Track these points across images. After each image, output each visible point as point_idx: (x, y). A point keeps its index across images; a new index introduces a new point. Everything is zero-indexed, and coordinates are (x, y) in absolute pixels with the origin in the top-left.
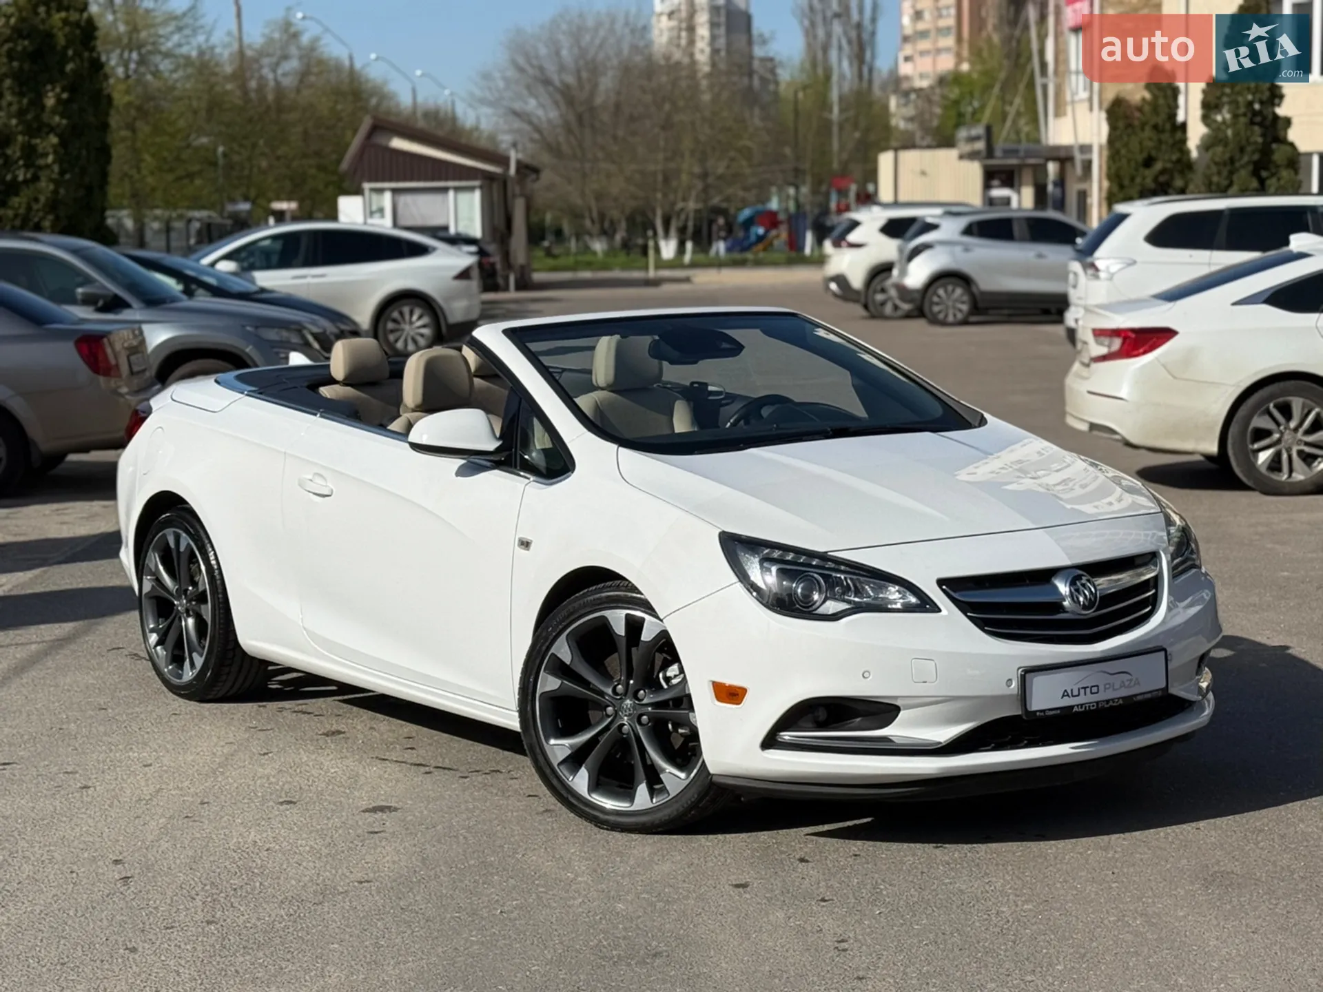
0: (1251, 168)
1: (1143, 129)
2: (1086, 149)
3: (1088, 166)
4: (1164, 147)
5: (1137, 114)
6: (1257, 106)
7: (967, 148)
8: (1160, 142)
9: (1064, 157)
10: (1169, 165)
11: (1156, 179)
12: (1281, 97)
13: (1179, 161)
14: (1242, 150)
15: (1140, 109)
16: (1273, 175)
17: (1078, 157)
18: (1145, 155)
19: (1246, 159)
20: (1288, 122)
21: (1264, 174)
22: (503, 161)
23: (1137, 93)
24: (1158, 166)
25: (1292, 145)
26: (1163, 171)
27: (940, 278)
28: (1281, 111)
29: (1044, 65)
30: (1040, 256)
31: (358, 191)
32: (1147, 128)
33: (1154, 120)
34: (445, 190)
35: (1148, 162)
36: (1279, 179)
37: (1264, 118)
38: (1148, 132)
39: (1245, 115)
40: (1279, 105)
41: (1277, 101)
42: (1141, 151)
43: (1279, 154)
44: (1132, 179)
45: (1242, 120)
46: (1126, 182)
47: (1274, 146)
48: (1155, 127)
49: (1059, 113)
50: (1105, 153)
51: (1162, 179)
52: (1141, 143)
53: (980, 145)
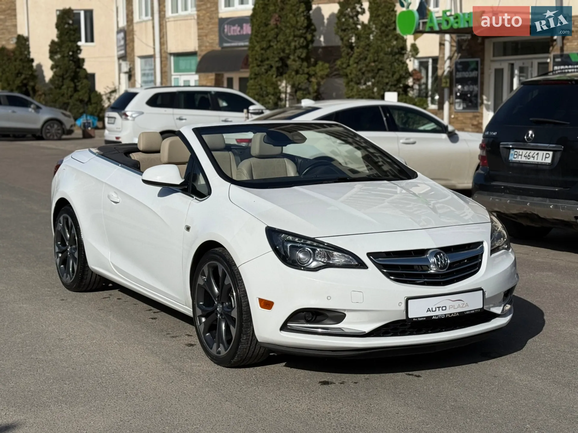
0: (69, 78)
1: (15, 60)
4: (25, 69)
5: (12, 54)
6: (71, 53)
8: (23, 67)
10: (28, 76)
11: (22, 82)
12: (81, 50)
13: (32, 75)
14: (67, 71)
15: (13, 51)
16: (79, 81)
18: (17, 71)
19: (68, 74)
20: (83, 60)
21: (76, 81)
23: (10, 45)
24: (23, 76)
25: (85, 70)
26: (25, 79)
28: (81, 56)
30: (14, 112)
32: (18, 60)
33: (20, 57)
35: (19, 74)
36: (82, 83)
37: (74, 58)
38: (18, 62)
39: (67, 57)
40: (80, 53)
41: (79, 51)
42: (16, 70)
44: (14, 81)
45: (67, 59)
46: (11, 83)
47: (78, 70)
48: (21, 60)
51: (25, 82)
52: (15, 66)
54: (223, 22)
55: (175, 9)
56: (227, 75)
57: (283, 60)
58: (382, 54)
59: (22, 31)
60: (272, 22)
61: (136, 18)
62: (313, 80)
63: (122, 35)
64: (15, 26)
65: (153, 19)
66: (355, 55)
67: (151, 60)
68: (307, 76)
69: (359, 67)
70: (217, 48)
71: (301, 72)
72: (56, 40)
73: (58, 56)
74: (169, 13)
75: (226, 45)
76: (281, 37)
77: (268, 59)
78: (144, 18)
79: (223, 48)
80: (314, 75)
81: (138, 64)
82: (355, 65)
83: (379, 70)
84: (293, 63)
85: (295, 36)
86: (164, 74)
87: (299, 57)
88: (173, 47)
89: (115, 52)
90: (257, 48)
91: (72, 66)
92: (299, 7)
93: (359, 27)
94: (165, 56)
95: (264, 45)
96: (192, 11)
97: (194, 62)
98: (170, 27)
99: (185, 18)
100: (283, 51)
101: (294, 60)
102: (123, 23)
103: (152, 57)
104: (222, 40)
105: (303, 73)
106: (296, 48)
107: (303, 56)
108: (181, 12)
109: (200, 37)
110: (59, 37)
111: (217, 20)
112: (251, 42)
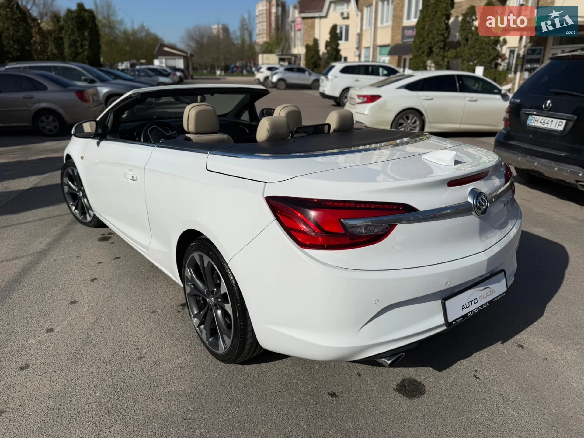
1: (312, 51)
2: (300, 55)
3: (300, 58)
6: (335, 47)
7: (278, 53)
9: (296, 56)
11: (314, 61)
13: (319, 58)
14: (332, 55)
15: (312, 46)
17: (299, 56)
20: (340, 50)
21: (336, 60)
22: (186, 53)
23: (311, 43)
24: (315, 58)
25: (341, 54)
26: (316, 60)
27: (280, 80)
29: (292, 38)
30: (299, 75)
31: (157, 58)
34: (175, 59)
35: (313, 57)
39: (333, 48)
40: (339, 47)
41: (338, 45)
42: (312, 55)
43: (339, 57)
44: (310, 61)
47: (338, 54)
48: (314, 51)
49: (295, 47)
50: (305, 56)
52: (312, 53)
53: (280, 53)
54: (404, 28)
55: (382, 23)
56: (404, 57)
57: (430, 48)
58: (484, 45)
59: (317, 36)
60: (427, 27)
61: (364, 28)
62: (446, 60)
63: (358, 37)
64: (314, 34)
65: (371, 29)
66: (469, 45)
67: (368, 49)
68: (442, 57)
69: (470, 52)
70: (400, 42)
71: (439, 55)
72: (329, 40)
73: (329, 48)
74: (379, 24)
75: (405, 41)
76: (430, 36)
77: (422, 48)
78: (368, 27)
79: (403, 42)
80: (447, 57)
81: (363, 51)
82: (468, 51)
83: (481, 54)
84: (435, 50)
85: (438, 35)
86: (374, 56)
87: (439, 47)
88: (379, 42)
89: (355, 45)
90: (417, 42)
91: (335, 53)
92: (442, 18)
93: (473, 28)
94: (375, 47)
95: (421, 40)
96: (390, 23)
97: (387, 50)
98: (379, 32)
99: (386, 27)
100: (431, 43)
101: (436, 49)
102: (358, 31)
103: (369, 48)
104: (403, 38)
105: (440, 55)
106: (438, 42)
107: (442, 46)
108: (385, 24)
109: (393, 37)
110: (331, 38)
111: (401, 28)
112: (415, 39)
